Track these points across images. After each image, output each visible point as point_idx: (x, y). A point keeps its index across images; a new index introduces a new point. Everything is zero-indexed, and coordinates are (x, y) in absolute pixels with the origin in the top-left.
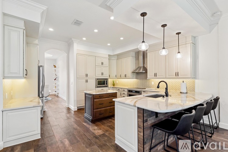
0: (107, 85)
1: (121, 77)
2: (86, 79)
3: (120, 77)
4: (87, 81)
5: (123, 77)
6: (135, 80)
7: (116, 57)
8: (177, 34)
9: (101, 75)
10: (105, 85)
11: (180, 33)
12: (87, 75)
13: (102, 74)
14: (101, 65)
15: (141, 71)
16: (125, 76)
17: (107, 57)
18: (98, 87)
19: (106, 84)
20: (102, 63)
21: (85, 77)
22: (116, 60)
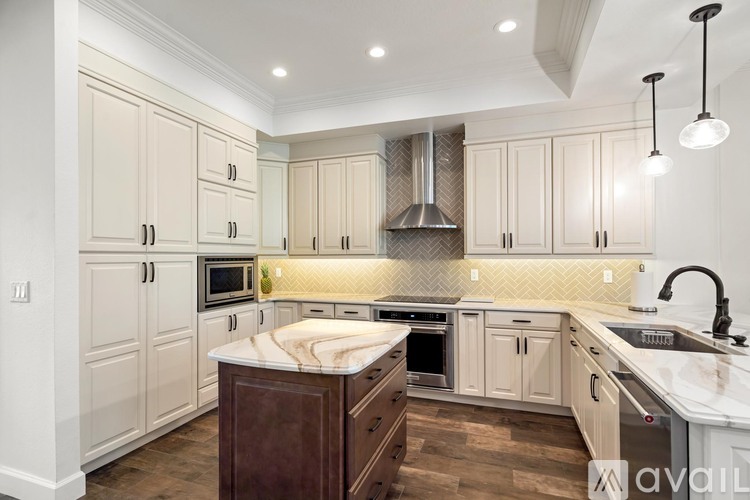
0: (250, 292)
1: (315, 249)
2: (142, 258)
3: (311, 251)
4: (148, 274)
5: (326, 247)
6: (385, 262)
7: (286, 149)
8: (646, 79)
9: (225, 238)
10: (245, 292)
11: (661, 75)
12: (148, 235)
13: (233, 230)
14: (224, 179)
15: (421, 223)
16: (345, 243)
17: (253, 139)
18: (210, 306)
19: (250, 287)
20: (232, 172)
21: (138, 245)
22: (286, 165)
